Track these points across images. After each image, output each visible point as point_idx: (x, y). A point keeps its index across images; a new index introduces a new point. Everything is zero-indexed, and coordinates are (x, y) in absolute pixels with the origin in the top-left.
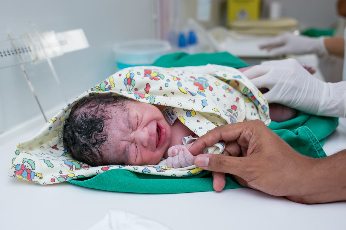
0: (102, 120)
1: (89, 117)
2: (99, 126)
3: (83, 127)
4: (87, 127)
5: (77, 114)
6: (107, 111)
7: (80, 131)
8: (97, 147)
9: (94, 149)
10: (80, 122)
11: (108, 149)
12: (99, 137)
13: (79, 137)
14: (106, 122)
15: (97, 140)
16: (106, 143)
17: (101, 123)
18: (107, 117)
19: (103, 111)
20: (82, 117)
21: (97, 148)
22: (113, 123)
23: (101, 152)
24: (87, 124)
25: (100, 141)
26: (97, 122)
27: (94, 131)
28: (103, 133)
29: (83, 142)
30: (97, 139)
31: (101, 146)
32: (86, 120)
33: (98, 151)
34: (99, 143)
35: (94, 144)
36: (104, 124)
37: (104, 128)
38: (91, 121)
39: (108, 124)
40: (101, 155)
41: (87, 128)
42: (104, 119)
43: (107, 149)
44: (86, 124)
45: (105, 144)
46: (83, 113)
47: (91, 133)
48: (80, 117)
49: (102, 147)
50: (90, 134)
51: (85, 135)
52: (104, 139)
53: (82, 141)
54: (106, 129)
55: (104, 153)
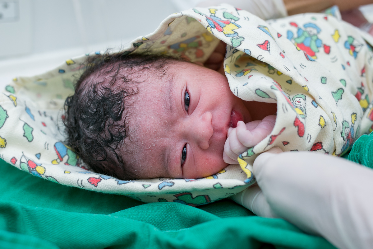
0: (122, 98)
1: (101, 92)
2: (115, 110)
3: (90, 111)
4: (96, 111)
5: (82, 88)
6: (131, 80)
7: (84, 117)
8: (114, 147)
9: (108, 150)
10: (85, 101)
11: (132, 153)
12: (116, 130)
13: (85, 129)
14: (128, 101)
15: (112, 135)
16: (126, 140)
17: (119, 104)
18: (130, 91)
19: (126, 81)
20: (90, 92)
21: (114, 150)
22: (139, 101)
23: (121, 157)
24: (96, 104)
25: (117, 137)
26: (113, 102)
27: (107, 119)
28: (121, 123)
29: (91, 137)
30: (113, 132)
31: (119, 146)
32: (94, 97)
33: (116, 154)
34: (115, 140)
35: (108, 143)
36: (125, 106)
37: (125, 112)
38: (104, 99)
39: (131, 105)
40: (122, 162)
41: (95, 112)
42: (125, 94)
43: (129, 152)
44: (94, 104)
45: (126, 142)
46: (92, 85)
47: (102, 121)
48: (87, 92)
49: (122, 147)
50: (101, 124)
51: (92, 124)
52: (123, 134)
53: (88, 135)
54: (126, 114)
55: (125, 158)
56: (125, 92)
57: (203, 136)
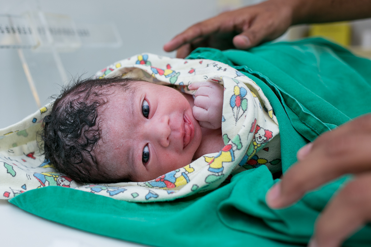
0: (95, 108)
1: (76, 106)
2: (90, 118)
3: (68, 123)
4: (74, 121)
5: (60, 106)
6: (101, 94)
7: (63, 128)
8: (89, 150)
9: (84, 153)
10: (63, 115)
11: (104, 152)
12: (91, 134)
13: (63, 138)
14: (100, 110)
15: (88, 139)
16: (100, 142)
17: (93, 113)
18: (101, 102)
19: (97, 95)
20: (67, 108)
21: (89, 152)
22: (109, 108)
23: (95, 157)
24: (74, 117)
25: (92, 141)
26: (87, 112)
27: (83, 126)
28: (95, 128)
29: (69, 144)
30: (88, 137)
31: (94, 148)
32: (71, 112)
33: (91, 155)
34: (91, 143)
35: (84, 147)
36: (98, 113)
37: (98, 119)
38: (80, 111)
39: (103, 112)
40: (96, 162)
41: (73, 123)
42: (98, 105)
43: (102, 151)
44: (71, 116)
45: (99, 144)
46: (68, 103)
47: (79, 129)
48: (64, 108)
49: (96, 148)
50: (78, 131)
51: (71, 133)
52: (97, 137)
53: (67, 142)
54: (99, 120)
55: (99, 158)
56: (98, 103)
57: (162, 134)
